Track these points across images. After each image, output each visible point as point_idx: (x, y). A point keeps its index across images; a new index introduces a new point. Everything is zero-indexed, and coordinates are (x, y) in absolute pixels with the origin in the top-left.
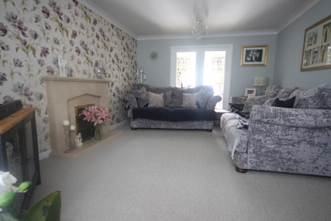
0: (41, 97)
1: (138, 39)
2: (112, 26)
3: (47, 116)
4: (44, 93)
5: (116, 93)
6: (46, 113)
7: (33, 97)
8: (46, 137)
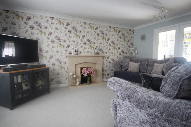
0: (65, 63)
1: (134, 29)
2: (110, 27)
3: (67, 70)
4: (67, 62)
5: (112, 62)
6: (67, 69)
7: (62, 63)
8: (67, 78)
